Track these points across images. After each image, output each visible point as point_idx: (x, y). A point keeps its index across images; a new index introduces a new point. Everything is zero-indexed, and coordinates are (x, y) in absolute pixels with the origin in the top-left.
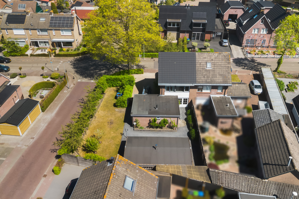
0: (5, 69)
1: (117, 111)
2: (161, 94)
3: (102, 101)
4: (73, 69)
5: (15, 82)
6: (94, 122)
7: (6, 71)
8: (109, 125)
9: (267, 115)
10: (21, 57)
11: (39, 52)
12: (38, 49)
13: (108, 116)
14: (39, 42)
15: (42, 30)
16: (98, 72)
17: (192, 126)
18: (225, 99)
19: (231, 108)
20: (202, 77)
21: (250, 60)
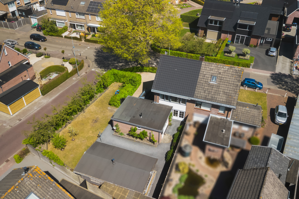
0: (36, 47)
1: (108, 110)
2: (155, 101)
3: (100, 96)
4: (94, 57)
5: (38, 61)
6: (81, 116)
7: (37, 49)
8: (92, 123)
9: (266, 155)
10: (57, 37)
11: (74, 35)
12: (74, 32)
13: (97, 113)
14: (77, 25)
15: (80, 14)
16: (116, 63)
17: (173, 146)
18: (226, 122)
19: (226, 136)
20: (202, 91)
21: (294, 78)
